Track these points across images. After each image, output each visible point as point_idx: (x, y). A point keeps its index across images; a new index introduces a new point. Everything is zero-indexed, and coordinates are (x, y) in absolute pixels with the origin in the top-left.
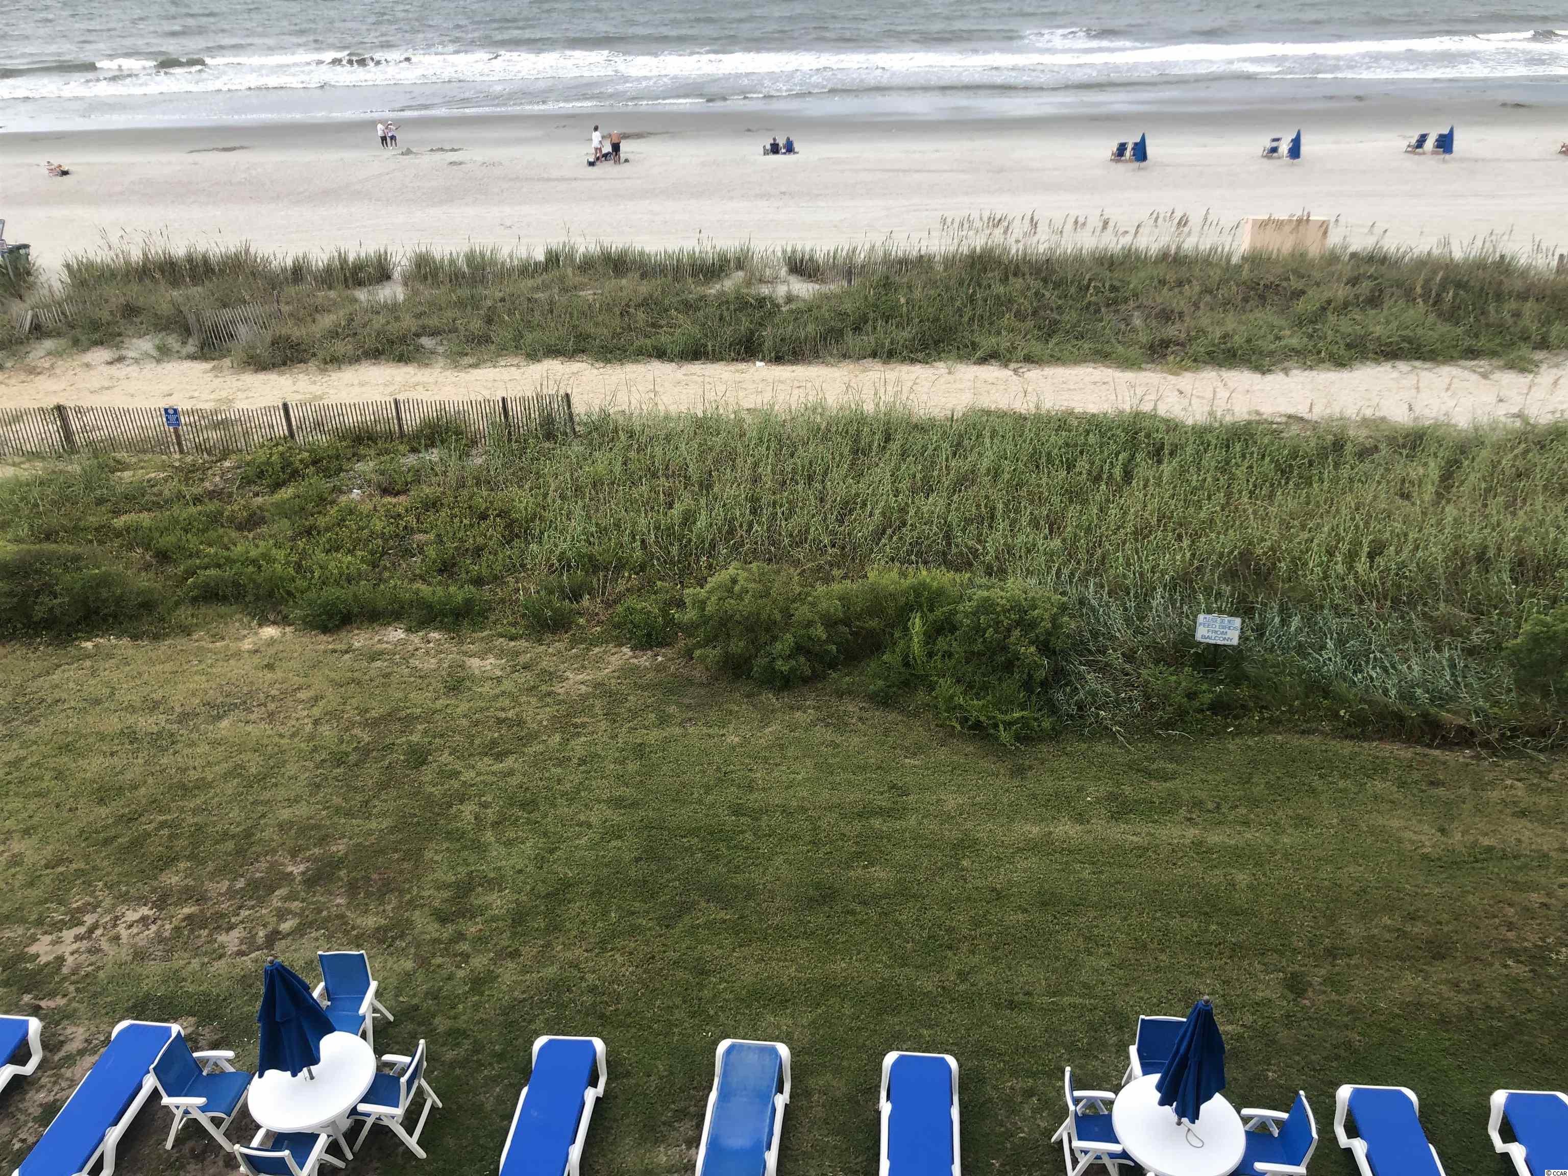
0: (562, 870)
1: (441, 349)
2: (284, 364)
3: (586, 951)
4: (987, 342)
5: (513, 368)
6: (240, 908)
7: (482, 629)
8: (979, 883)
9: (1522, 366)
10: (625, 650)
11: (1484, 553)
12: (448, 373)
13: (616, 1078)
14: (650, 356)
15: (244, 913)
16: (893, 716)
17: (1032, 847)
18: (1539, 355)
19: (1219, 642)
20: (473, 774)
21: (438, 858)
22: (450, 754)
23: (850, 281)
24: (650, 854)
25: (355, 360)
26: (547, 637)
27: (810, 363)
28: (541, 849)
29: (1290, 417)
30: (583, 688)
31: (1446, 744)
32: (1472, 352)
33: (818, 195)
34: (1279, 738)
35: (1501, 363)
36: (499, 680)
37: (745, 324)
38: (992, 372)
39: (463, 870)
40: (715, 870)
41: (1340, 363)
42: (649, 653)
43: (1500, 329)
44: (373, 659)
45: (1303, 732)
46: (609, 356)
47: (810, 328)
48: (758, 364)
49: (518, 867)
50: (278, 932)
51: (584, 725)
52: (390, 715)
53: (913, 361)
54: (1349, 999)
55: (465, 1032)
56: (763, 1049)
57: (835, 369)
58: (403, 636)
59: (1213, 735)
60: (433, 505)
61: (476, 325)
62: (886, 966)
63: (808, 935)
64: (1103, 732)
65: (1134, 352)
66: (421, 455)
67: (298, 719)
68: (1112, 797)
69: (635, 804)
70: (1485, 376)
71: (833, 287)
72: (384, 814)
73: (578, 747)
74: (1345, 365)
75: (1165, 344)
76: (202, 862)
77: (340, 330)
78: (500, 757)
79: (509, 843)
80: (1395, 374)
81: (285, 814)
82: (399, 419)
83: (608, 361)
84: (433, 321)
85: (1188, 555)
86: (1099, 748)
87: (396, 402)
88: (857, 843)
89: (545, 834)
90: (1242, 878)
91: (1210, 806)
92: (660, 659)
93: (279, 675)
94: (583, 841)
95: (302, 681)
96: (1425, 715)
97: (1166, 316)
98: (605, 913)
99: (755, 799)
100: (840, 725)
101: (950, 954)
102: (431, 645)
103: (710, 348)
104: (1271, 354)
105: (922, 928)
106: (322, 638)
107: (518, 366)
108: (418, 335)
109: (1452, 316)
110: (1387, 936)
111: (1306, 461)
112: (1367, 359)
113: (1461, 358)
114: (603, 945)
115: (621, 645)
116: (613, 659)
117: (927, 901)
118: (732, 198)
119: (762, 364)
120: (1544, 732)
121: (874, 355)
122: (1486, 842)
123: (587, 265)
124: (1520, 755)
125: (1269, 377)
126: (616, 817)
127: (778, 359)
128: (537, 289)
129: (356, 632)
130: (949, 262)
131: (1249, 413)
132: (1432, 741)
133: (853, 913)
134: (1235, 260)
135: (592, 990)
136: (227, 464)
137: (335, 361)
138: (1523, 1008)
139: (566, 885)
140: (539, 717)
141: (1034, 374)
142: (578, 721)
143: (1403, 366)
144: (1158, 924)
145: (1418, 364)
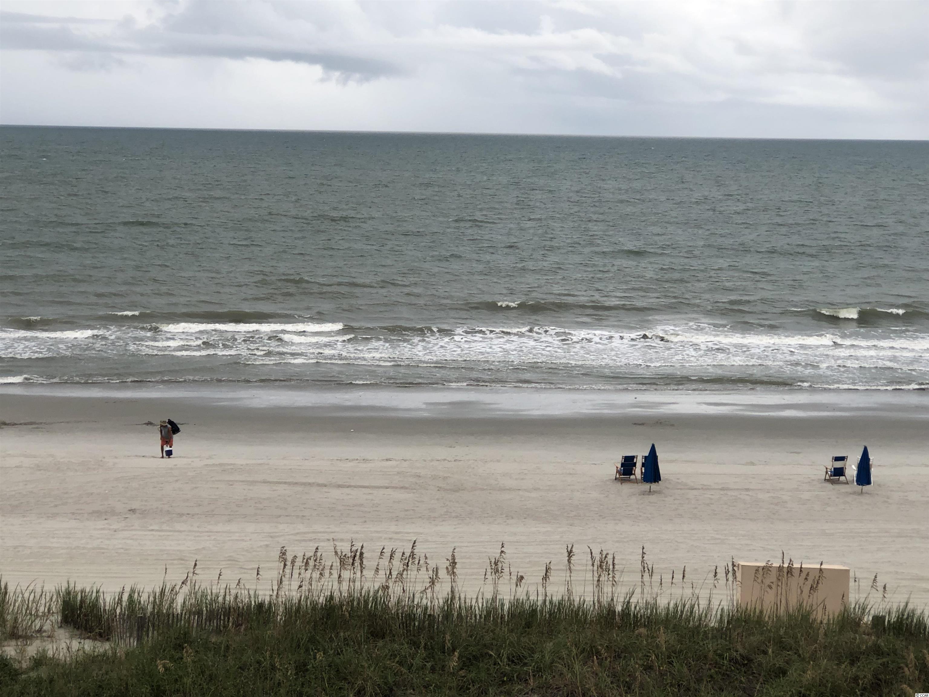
33: (181, 515)
118: (54, 516)
130: (295, 613)
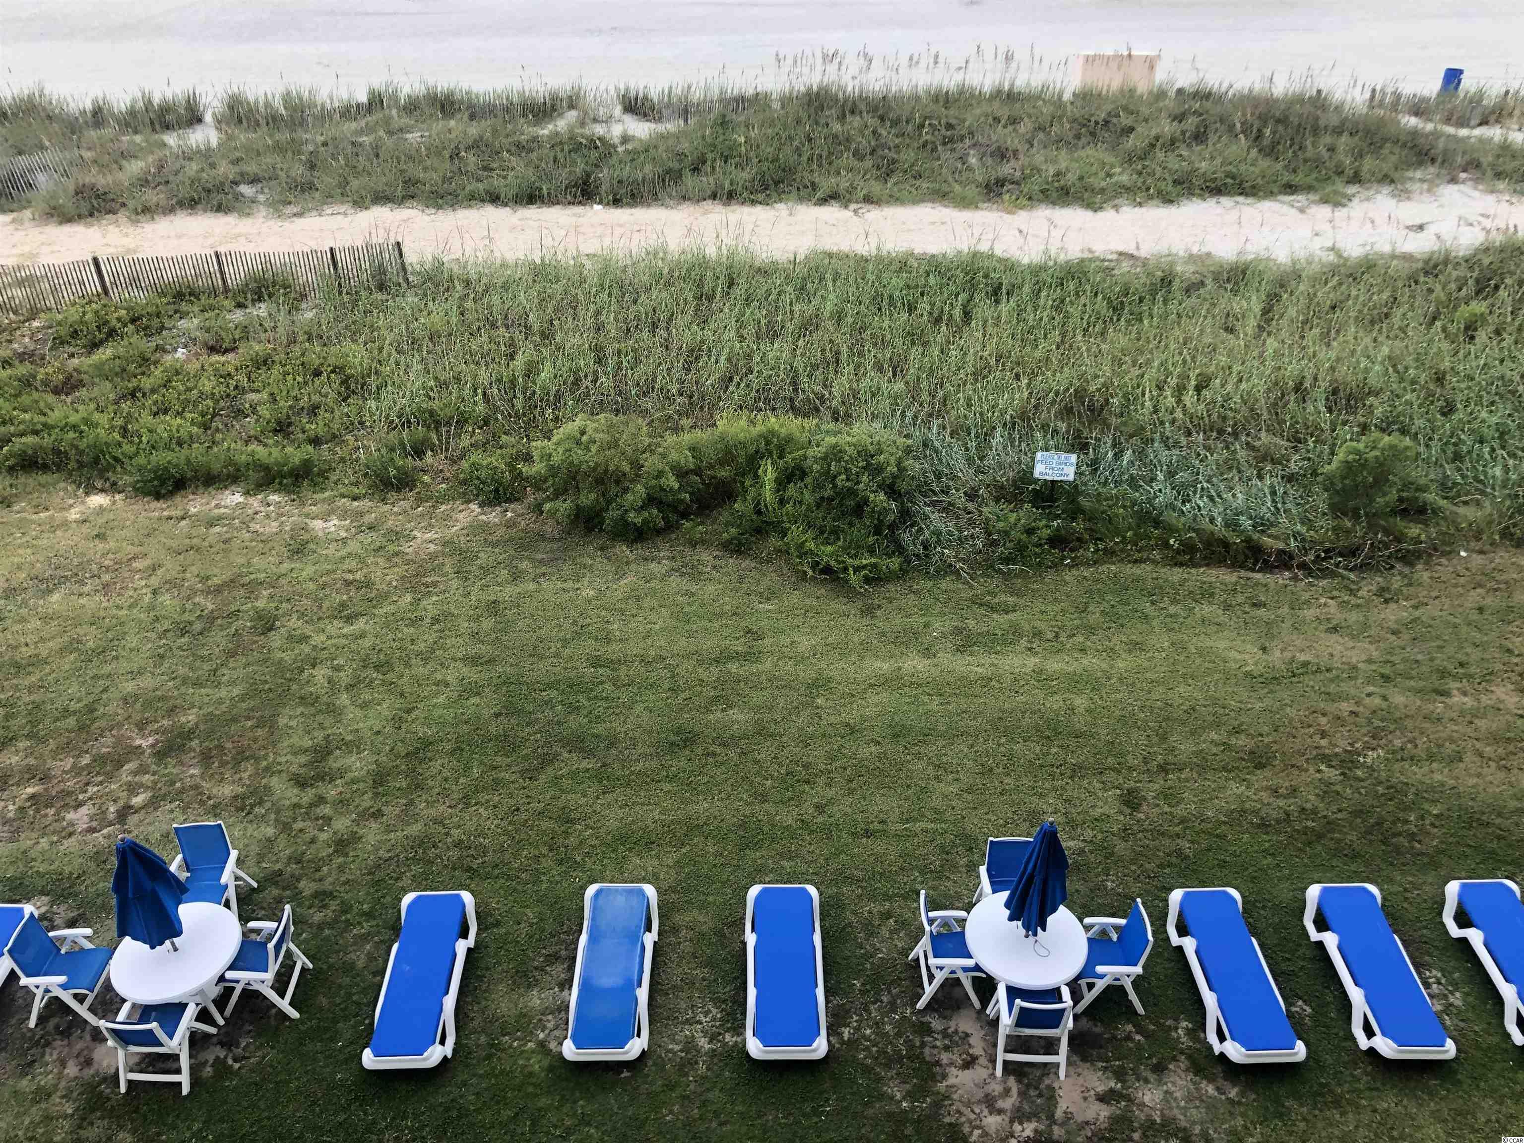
0: (421, 730)
1: (261, 198)
2: (91, 215)
3: (450, 807)
4: (827, 184)
5: (339, 217)
6: (87, 784)
7: (323, 490)
8: (832, 719)
9: (1336, 201)
10: (473, 506)
11: (1301, 384)
12: (271, 223)
13: (486, 928)
14: (483, 201)
15: (92, 790)
16: (747, 563)
17: (884, 682)
18: (1351, 189)
19: (1056, 478)
20: (323, 638)
21: (293, 723)
22: (298, 619)
23: (686, 120)
24: (510, 710)
25: (170, 210)
26: (392, 496)
27: (649, 206)
28: (399, 709)
29: (1121, 254)
30: (432, 547)
31: (1268, 567)
32: (1290, 187)
34: (1113, 567)
35: (1317, 198)
36: (344, 540)
37: (580, 168)
38: (832, 213)
39: (320, 735)
40: (576, 722)
41: (1168, 200)
42: (498, 509)
43: (1317, 164)
44: (211, 524)
45: (1136, 561)
46: (440, 201)
47: (648, 168)
48: (597, 207)
49: (375, 729)
50: (130, 807)
51: (435, 584)
52: (232, 581)
53: (753, 202)
54: (1180, 811)
55: (331, 893)
56: (630, 891)
57: (674, 212)
58: (241, 500)
59: (1050, 568)
60: (264, 362)
61: (299, 171)
62: (748, 804)
63: (670, 779)
64: (948, 569)
65: (971, 191)
66: (248, 311)
67: (135, 590)
68: (957, 631)
69: (491, 661)
70: (1302, 211)
71: (670, 126)
72: (233, 683)
73: (430, 606)
74: (1172, 202)
75: (1001, 183)
76: (43, 741)
77: (150, 178)
78: (350, 619)
79: (364, 706)
80: (1219, 210)
81: (129, 687)
82: (222, 273)
83: (439, 207)
84: (251, 168)
85: (1026, 394)
86: (944, 584)
87: (217, 255)
88: (715, 688)
89: (402, 695)
90: (1080, 702)
91: (1050, 635)
92: (509, 514)
93: (112, 544)
94: (441, 699)
95: (137, 550)
96: (1248, 541)
97: (1002, 154)
98: (467, 768)
99: (613, 650)
100: (694, 573)
101: (807, 788)
102: (272, 508)
103: (545, 191)
104: (1103, 191)
105: (780, 765)
106: (155, 504)
107: (345, 214)
108: (236, 183)
109: (1271, 151)
110: (1214, 750)
111: (1137, 297)
112: (1193, 195)
113: (1280, 193)
114: (466, 800)
115: (469, 502)
116: (461, 516)
117: (784, 739)
119: (600, 207)
120: (1353, 552)
121: (714, 196)
122: (1302, 657)
123: (412, 107)
124: (1333, 575)
125: (1100, 215)
126: (471, 674)
127: (616, 202)
128: (361, 132)
129: (191, 497)
130: (786, 100)
131: (1082, 251)
132: (1255, 565)
133: (714, 754)
134: (1067, 96)
135: (458, 844)
136: (36, 324)
137: (147, 211)
138: (1334, 808)
139: (427, 744)
140: (388, 578)
141: (874, 215)
142: (429, 580)
143: (1226, 201)
144: (1002, 749)
145: (1241, 199)
